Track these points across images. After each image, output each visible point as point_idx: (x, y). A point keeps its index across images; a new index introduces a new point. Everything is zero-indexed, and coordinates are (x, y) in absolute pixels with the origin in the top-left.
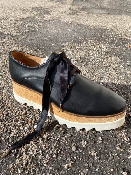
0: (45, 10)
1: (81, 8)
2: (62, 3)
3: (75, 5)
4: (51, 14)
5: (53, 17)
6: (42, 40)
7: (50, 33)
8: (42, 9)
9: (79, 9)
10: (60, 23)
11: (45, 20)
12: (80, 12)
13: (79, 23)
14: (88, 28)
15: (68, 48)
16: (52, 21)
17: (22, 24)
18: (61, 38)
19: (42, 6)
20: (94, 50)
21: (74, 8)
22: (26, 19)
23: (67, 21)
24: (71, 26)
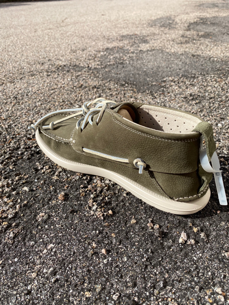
0: (142, 38)
1: (202, 35)
2: (169, 29)
3: (192, 30)
4: (151, 42)
5: (153, 47)
6: (133, 74)
7: (146, 66)
8: (136, 37)
9: (198, 35)
10: (163, 54)
11: (141, 50)
12: (199, 40)
13: (196, 54)
14: (209, 60)
15: (173, 83)
16: (151, 51)
17: (105, 55)
18: (163, 72)
19: (136, 33)
20: (214, 87)
21: (189, 35)
22: (112, 49)
23: (176, 51)
24: (181, 57)
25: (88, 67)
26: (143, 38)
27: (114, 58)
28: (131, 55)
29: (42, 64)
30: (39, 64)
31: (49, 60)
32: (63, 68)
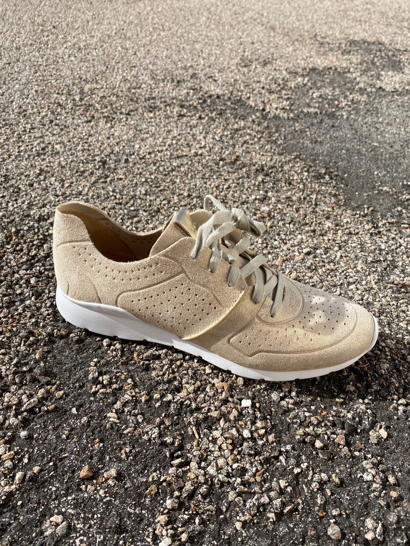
25: (264, 110)
26: (393, 55)
27: (320, 96)
28: (357, 97)
29: (179, 82)
30: (173, 81)
31: (194, 76)
32: (213, 103)
